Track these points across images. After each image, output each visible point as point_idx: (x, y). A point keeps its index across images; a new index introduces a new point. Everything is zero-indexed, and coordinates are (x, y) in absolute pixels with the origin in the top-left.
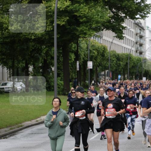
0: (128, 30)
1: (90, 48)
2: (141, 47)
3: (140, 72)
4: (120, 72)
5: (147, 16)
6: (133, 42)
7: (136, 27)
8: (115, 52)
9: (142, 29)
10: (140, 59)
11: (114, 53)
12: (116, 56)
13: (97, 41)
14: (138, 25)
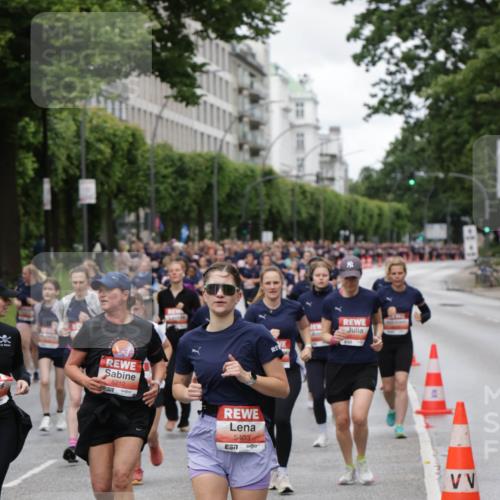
0: (211, 76)
1: (86, 134)
2: (257, 133)
3: (255, 213)
4: (187, 213)
5: (274, 29)
6: (230, 114)
7: (239, 66)
8: (171, 149)
9: (257, 71)
10: (252, 171)
11: (167, 152)
12: (173, 161)
13: (109, 111)
14: (243, 59)
